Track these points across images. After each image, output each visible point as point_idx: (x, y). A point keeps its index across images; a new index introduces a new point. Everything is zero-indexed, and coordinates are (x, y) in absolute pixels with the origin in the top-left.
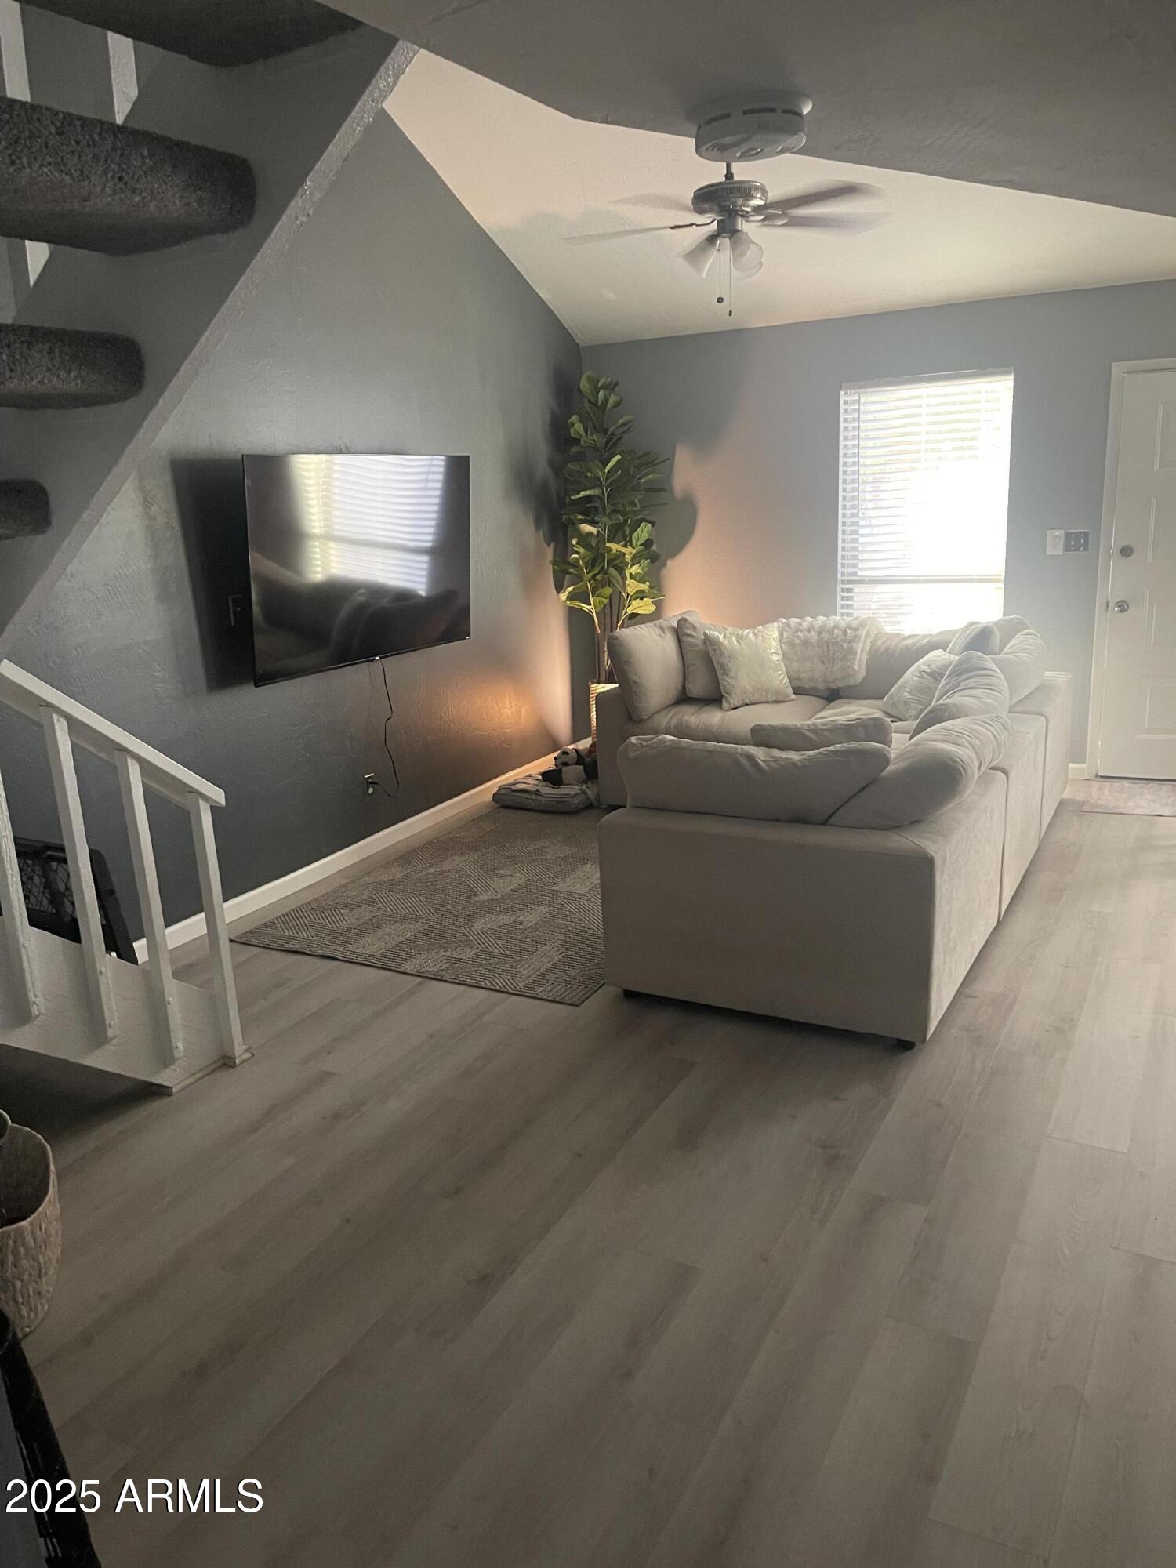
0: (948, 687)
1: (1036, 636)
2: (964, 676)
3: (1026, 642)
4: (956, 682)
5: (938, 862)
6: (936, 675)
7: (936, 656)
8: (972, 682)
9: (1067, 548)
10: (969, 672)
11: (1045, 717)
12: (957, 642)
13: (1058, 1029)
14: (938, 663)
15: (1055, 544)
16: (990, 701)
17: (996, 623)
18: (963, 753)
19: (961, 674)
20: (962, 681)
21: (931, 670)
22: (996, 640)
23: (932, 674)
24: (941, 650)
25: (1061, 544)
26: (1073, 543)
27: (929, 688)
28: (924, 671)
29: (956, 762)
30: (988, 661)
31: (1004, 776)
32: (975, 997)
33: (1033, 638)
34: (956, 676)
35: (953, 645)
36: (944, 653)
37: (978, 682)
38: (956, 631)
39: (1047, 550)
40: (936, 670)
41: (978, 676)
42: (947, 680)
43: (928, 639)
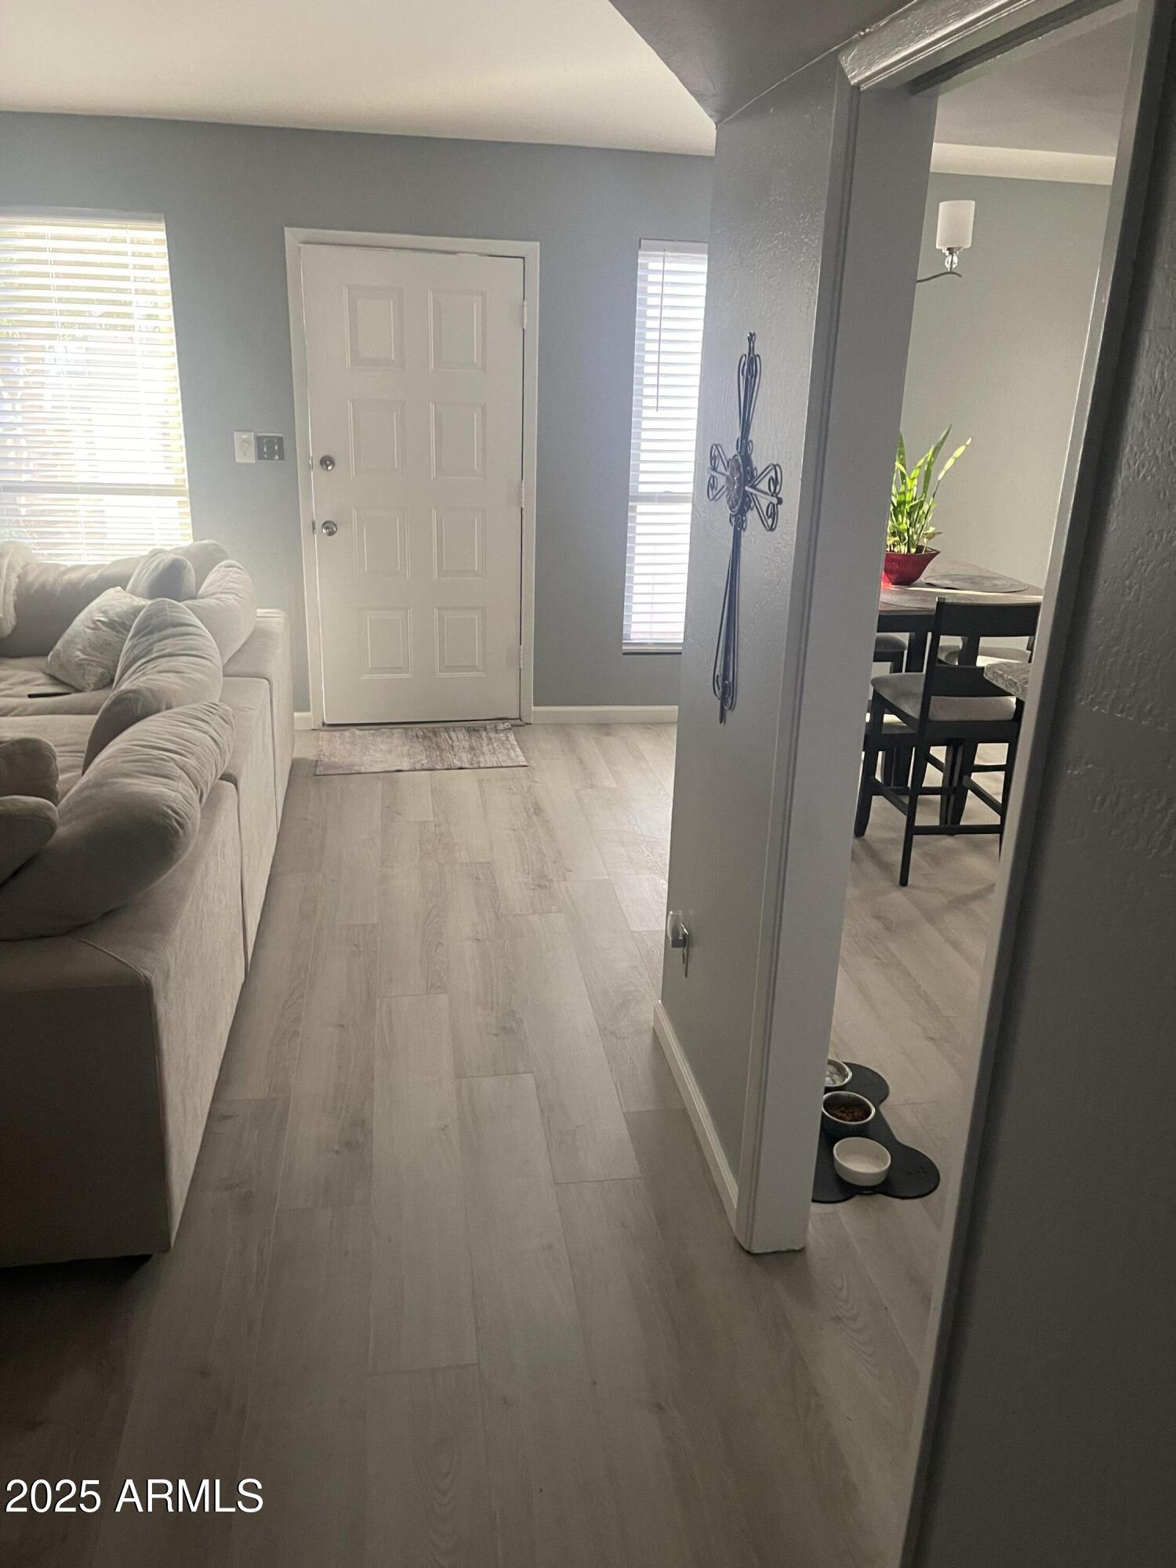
0: (136, 652)
1: (240, 569)
2: (156, 636)
3: (228, 578)
4: (146, 643)
5: (157, 981)
6: (118, 625)
7: (114, 601)
8: (169, 646)
9: (260, 456)
10: (161, 630)
11: (267, 679)
12: (141, 578)
13: (348, 1145)
14: (119, 610)
15: (245, 453)
16: (198, 676)
17: (186, 551)
18: (174, 793)
19: (152, 632)
20: (155, 642)
21: (110, 620)
22: (191, 577)
23: (111, 625)
24: (119, 588)
25: (252, 451)
26: (265, 450)
27: (109, 644)
28: (99, 621)
29: (166, 816)
30: (183, 610)
31: (233, 785)
32: (230, 1117)
33: (235, 572)
34: (143, 636)
35: (135, 581)
36: (124, 594)
37: (176, 645)
38: (138, 560)
39: (237, 459)
40: (116, 619)
41: (174, 636)
42: (134, 641)
43: (99, 572)
